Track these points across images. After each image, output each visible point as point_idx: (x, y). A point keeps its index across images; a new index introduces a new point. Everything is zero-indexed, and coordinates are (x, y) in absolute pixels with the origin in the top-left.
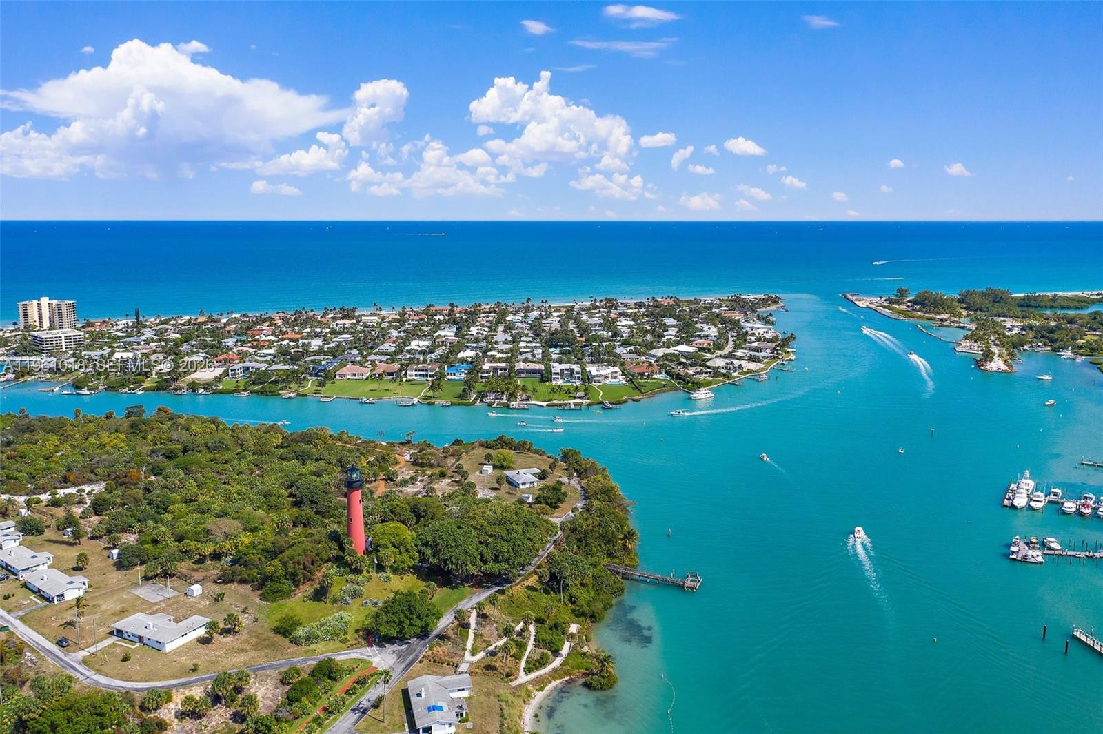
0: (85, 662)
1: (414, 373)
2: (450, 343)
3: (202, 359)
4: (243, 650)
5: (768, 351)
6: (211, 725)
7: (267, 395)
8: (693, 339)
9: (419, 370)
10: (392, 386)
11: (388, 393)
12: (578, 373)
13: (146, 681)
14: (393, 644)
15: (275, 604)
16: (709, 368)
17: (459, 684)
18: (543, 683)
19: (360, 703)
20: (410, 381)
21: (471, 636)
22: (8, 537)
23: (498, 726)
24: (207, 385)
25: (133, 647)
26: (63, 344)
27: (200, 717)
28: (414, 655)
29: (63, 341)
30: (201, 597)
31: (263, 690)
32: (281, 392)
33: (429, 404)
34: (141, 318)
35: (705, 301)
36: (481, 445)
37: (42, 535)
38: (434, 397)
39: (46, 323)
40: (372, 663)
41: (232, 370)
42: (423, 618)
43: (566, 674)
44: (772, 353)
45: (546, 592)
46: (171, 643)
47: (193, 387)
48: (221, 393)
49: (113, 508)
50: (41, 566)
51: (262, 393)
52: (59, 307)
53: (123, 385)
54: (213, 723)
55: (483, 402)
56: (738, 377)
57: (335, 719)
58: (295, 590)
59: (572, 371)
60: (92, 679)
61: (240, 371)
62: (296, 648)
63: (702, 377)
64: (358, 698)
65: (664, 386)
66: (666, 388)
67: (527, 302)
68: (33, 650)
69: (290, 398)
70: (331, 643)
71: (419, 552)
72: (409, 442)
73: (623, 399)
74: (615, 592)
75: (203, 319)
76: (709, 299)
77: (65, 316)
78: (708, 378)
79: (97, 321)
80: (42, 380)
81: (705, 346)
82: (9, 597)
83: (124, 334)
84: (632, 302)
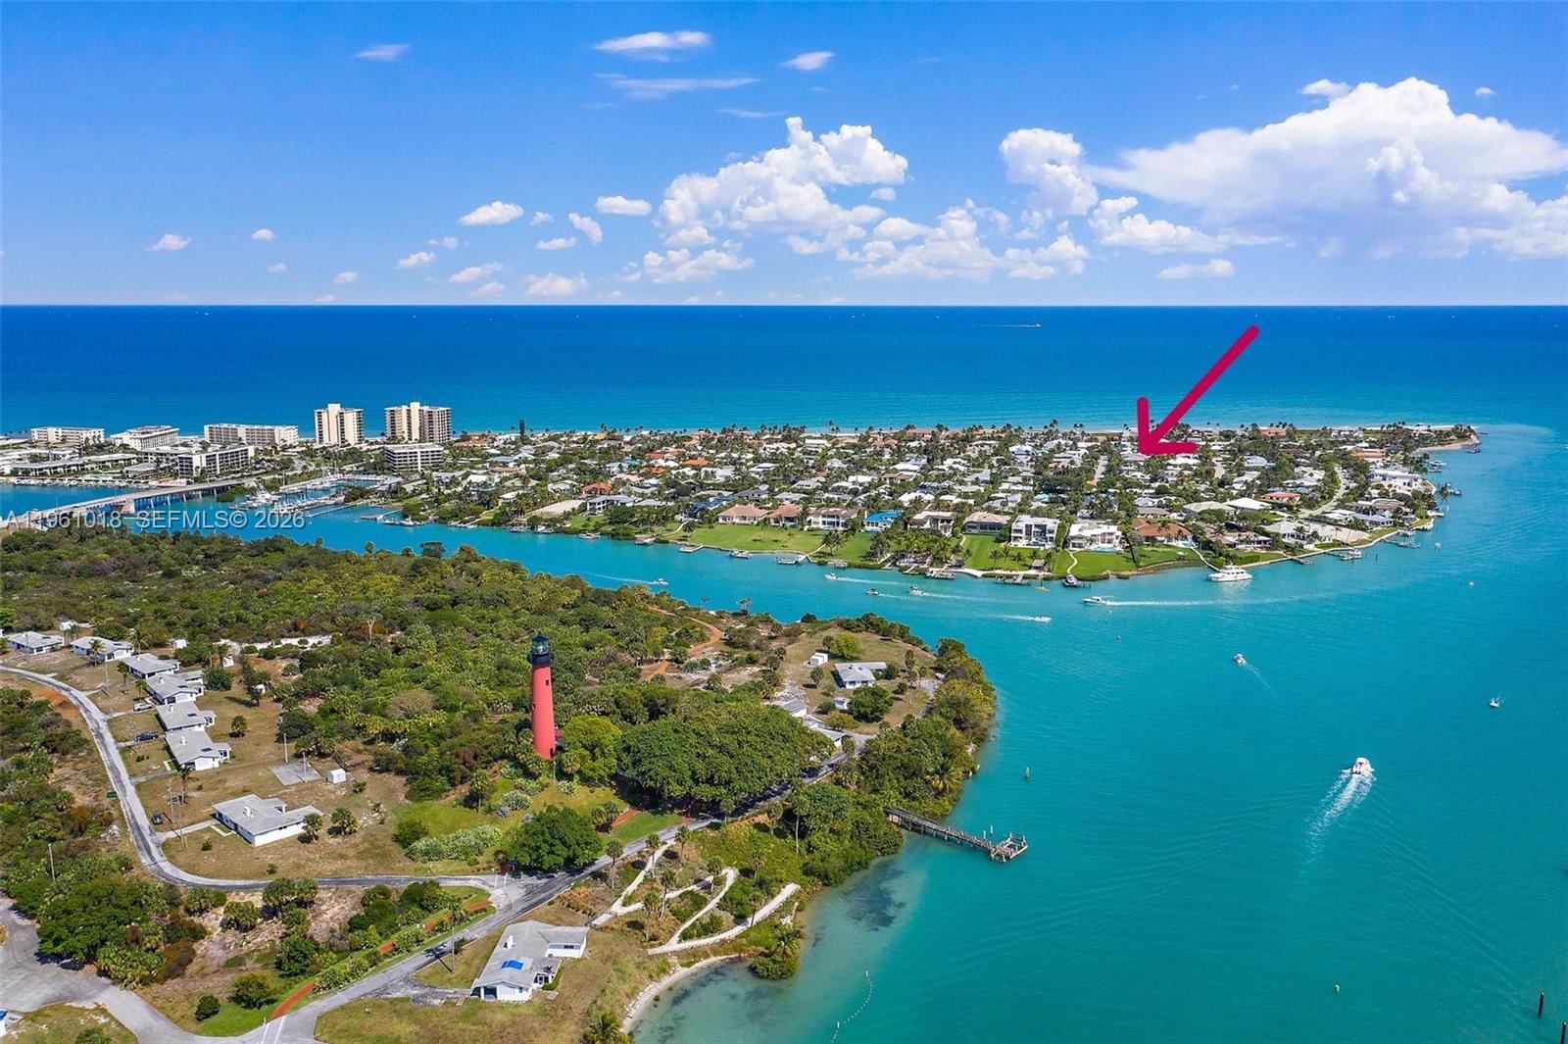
0: (165, 846)
1: (821, 519)
2: (901, 480)
3: (568, 487)
4: (343, 857)
5: (1386, 513)
6: (255, 941)
7: (619, 539)
8: (1271, 489)
9: (829, 516)
10: (782, 536)
11: (776, 545)
12: (1051, 532)
13: (211, 878)
14: (531, 876)
15: (417, 805)
16: (1266, 534)
17: (567, 939)
18: (694, 956)
19: (442, 945)
20: (813, 530)
21: (640, 878)
22: (182, 690)
23: (590, 1002)
24: (552, 522)
25: (224, 834)
26: (419, 461)
27: (246, 930)
28: (548, 893)
29: (419, 458)
30: (342, 785)
31: (336, 909)
32: (637, 536)
33: (819, 564)
34: (527, 433)
35: (1340, 432)
36: (840, 625)
37: (229, 692)
38: (831, 555)
39: (416, 435)
40: (489, 895)
41: (591, 504)
42: (571, 846)
43: (735, 950)
44: (1393, 517)
45: (779, 833)
46: (263, 836)
47: (533, 523)
48: (566, 533)
49: (322, 666)
50: (197, 727)
51: (613, 535)
52: (430, 414)
53: (457, 516)
54: (259, 939)
55: (896, 566)
56: (1312, 551)
57: (400, 959)
58: (449, 790)
59: (1043, 528)
60: (158, 866)
61: (601, 506)
62: (408, 862)
63: (1250, 548)
64: (445, 937)
65: (1179, 559)
66: (1183, 561)
67: (1051, 425)
68: (123, 824)
69: (645, 544)
70: (456, 863)
71: (619, 759)
72: (745, 613)
73: (1104, 573)
74: (883, 848)
75: (601, 436)
76: (1346, 429)
77: (436, 426)
78: (1259, 550)
79: (475, 435)
80: (373, 505)
81: (1285, 500)
82: (143, 759)
83: (499, 452)
84: (1216, 431)
